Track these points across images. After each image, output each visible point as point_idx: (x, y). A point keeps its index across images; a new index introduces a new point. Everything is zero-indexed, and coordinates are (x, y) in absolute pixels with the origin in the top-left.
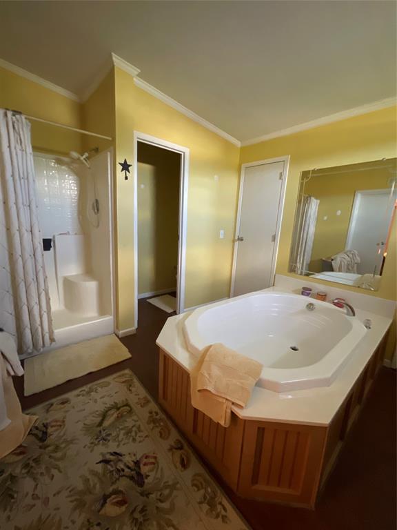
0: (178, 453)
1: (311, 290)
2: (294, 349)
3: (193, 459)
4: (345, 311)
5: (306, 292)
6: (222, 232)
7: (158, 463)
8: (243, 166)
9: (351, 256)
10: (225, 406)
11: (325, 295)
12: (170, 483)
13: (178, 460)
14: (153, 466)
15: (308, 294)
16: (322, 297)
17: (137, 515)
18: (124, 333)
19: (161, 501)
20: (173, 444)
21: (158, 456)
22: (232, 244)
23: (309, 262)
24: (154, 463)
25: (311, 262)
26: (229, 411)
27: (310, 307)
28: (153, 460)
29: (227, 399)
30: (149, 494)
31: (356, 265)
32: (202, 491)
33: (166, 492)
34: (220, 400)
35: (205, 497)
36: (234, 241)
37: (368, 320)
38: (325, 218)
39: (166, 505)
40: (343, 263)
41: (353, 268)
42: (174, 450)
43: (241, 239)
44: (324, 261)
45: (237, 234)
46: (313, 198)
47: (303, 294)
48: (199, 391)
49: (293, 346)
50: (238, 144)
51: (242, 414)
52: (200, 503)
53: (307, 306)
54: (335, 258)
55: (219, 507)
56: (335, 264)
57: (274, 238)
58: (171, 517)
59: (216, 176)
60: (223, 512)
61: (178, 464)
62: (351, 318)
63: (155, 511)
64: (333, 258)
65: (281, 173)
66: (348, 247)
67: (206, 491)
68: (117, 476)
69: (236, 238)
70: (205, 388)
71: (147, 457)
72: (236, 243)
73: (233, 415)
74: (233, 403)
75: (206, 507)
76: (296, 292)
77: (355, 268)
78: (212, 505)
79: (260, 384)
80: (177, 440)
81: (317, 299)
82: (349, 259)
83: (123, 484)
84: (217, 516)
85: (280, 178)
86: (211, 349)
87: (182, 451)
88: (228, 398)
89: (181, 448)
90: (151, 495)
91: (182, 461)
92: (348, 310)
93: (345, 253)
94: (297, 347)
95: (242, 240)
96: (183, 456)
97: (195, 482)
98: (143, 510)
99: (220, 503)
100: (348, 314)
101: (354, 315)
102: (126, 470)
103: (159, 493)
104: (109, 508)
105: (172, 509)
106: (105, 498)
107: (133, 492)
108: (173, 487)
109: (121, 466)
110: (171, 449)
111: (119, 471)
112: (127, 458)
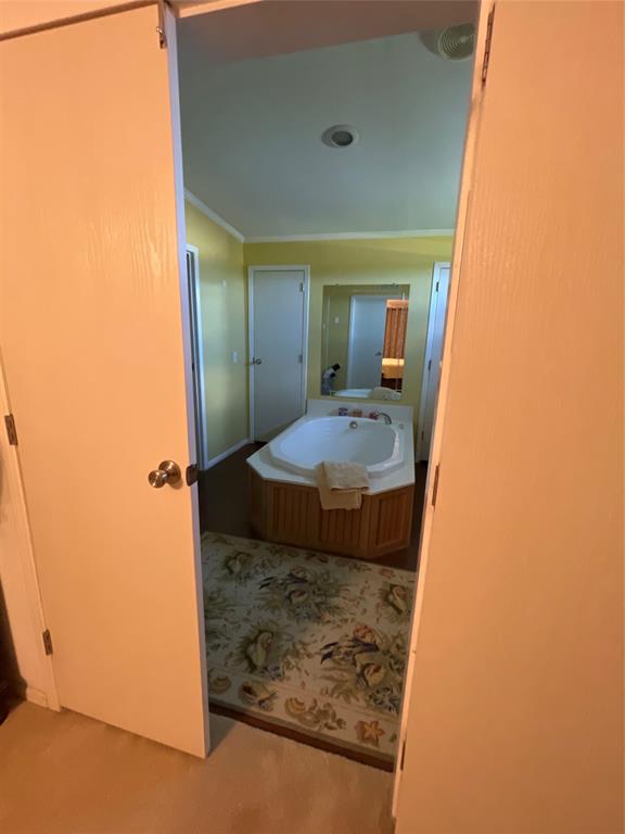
1: (346, 410)
3: (326, 556)
4: (383, 422)
5: (342, 412)
6: (235, 354)
8: (250, 269)
10: (356, 493)
11: (360, 412)
15: (345, 414)
16: (358, 414)
17: (319, 593)
22: (245, 369)
26: (360, 495)
27: (353, 425)
29: (356, 488)
32: (348, 566)
34: (351, 491)
35: (351, 567)
36: (248, 364)
39: (332, 581)
43: (257, 362)
45: (251, 356)
47: (341, 415)
52: (351, 570)
53: (350, 425)
55: (363, 567)
57: (301, 360)
58: (339, 583)
59: (224, 282)
60: (367, 568)
62: (387, 427)
63: (327, 586)
65: (301, 284)
67: (349, 564)
69: (251, 360)
72: (252, 368)
74: (362, 489)
75: (355, 570)
78: (358, 568)
81: (356, 417)
83: (292, 587)
84: (364, 570)
85: (301, 290)
86: (325, 463)
92: (386, 420)
95: (260, 363)
97: (340, 564)
99: (362, 565)
100: (386, 424)
101: (391, 422)
104: (296, 600)
105: (336, 581)
106: (289, 598)
107: (304, 587)
108: (328, 573)
109: (280, 582)
110: (307, 559)
111: (282, 584)
112: (280, 577)
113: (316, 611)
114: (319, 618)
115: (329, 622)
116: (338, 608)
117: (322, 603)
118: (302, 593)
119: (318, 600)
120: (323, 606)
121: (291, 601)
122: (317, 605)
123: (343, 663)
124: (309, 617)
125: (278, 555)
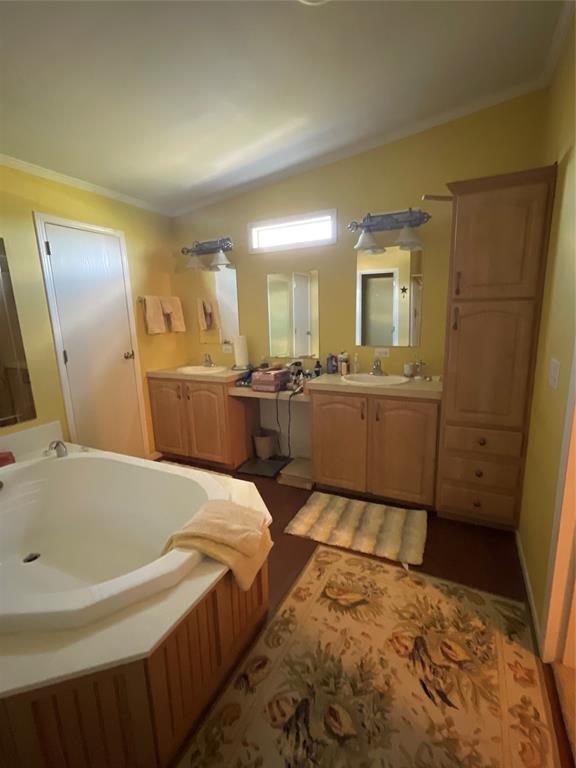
0: (253, 677)
3: (251, 656)
7: (275, 697)
12: (288, 669)
13: (262, 673)
14: (281, 702)
17: (332, 685)
19: (308, 668)
20: (243, 689)
21: (266, 703)
24: (278, 702)
28: (275, 706)
30: (308, 685)
32: (280, 633)
33: (298, 668)
35: (284, 629)
39: (309, 662)
42: (251, 683)
52: (290, 632)
55: (286, 616)
58: (314, 652)
60: (288, 612)
61: (265, 670)
63: (319, 671)
67: (278, 631)
68: (315, 745)
71: (274, 719)
75: (291, 627)
78: (287, 622)
80: (235, 687)
83: (317, 729)
84: (294, 616)
87: (248, 672)
89: (245, 677)
90: (310, 683)
91: (260, 667)
96: (253, 669)
97: (275, 642)
98: (326, 684)
99: (282, 616)
102: (302, 739)
103: (303, 675)
104: (346, 726)
105: (308, 654)
106: (342, 740)
107: (317, 707)
108: (290, 664)
109: (301, 752)
110: (251, 689)
111: (308, 750)
112: (288, 752)
113: (368, 697)
114: (382, 695)
115: (387, 683)
116: (362, 665)
117: (353, 685)
118: (333, 713)
119: (347, 689)
120: (359, 685)
121: (347, 737)
122: (357, 692)
123: (449, 681)
124: (382, 711)
125: (223, 749)
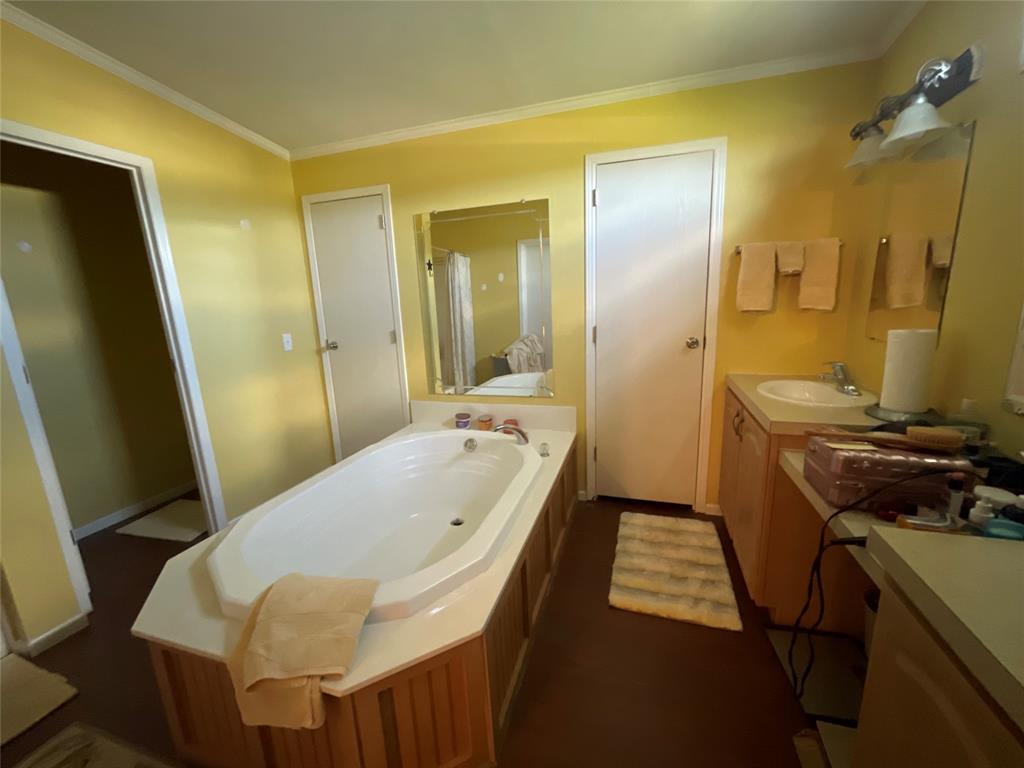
1: (468, 416)
2: (457, 523)
4: (516, 439)
5: (462, 421)
6: (287, 337)
8: (306, 200)
9: (529, 343)
10: (307, 692)
11: (490, 420)
15: (465, 425)
16: (487, 424)
18: (39, 643)
22: (317, 358)
23: (474, 364)
25: (477, 363)
26: (317, 696)
27: (470, 444)
29: (309, 677)
31: (538, 358)
34: (296, 684)
36: (319, 352)
37: (545, 444)
38: (484, 287)
40: (521, 359)
41: (535, 361)
43: (333, 347)
44: (494, 358)
45: (323, 338)
46: (457, 255)
47: (458, 426)
48: (251, 688)
49: (454, 518)
50: (286, 155)
51: (339, 689)
53: (466, 444)
54: (510, 353)
56: (512, 362)
57: (394, 338)
59: (242, 222)
62: (520, 448)
64: (506, 351)
65: (380, 218)
66: (525, 332)
69: (323, 344)
70: (258, 678)
72: (326, 356)
73: (328, 699)
74: (323, 678)
76: (447, 425)
77: (539, 363)
79: (373, 618)
81: (480, 429)
82: (528, 350)
85: (381, 227)
86: (271, 592)
88: (311, 673)
92: (519, 438)
93: (522, 341)
94: (461, 518)
95: (336, 347)
100: (519, 443)
101: (527, 441)
